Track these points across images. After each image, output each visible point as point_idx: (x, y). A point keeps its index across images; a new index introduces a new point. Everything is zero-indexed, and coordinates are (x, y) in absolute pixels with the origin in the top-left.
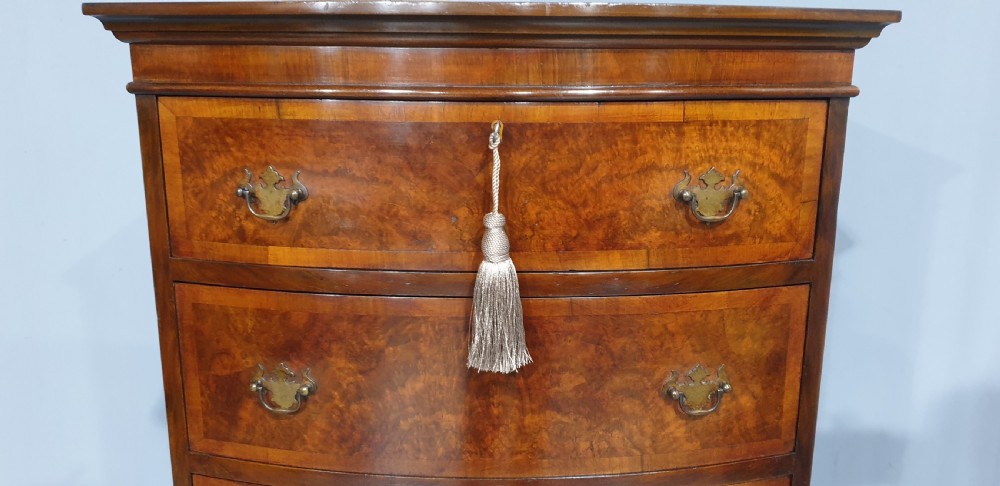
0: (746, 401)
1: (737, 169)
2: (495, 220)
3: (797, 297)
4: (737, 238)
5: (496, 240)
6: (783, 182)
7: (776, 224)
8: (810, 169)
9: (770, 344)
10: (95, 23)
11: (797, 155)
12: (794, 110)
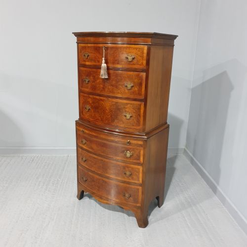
0: (136, 89)
1: (133, 54)
2: (103, 59)
3: (144, 74)
4: (134, 64)
5: (104, 61)
6: (140, 57)
7: (140, 63)
8: (145, 55)
9: (140, 81)
10: (73, 35)
11: (143, 53)
12: (142, 46)
